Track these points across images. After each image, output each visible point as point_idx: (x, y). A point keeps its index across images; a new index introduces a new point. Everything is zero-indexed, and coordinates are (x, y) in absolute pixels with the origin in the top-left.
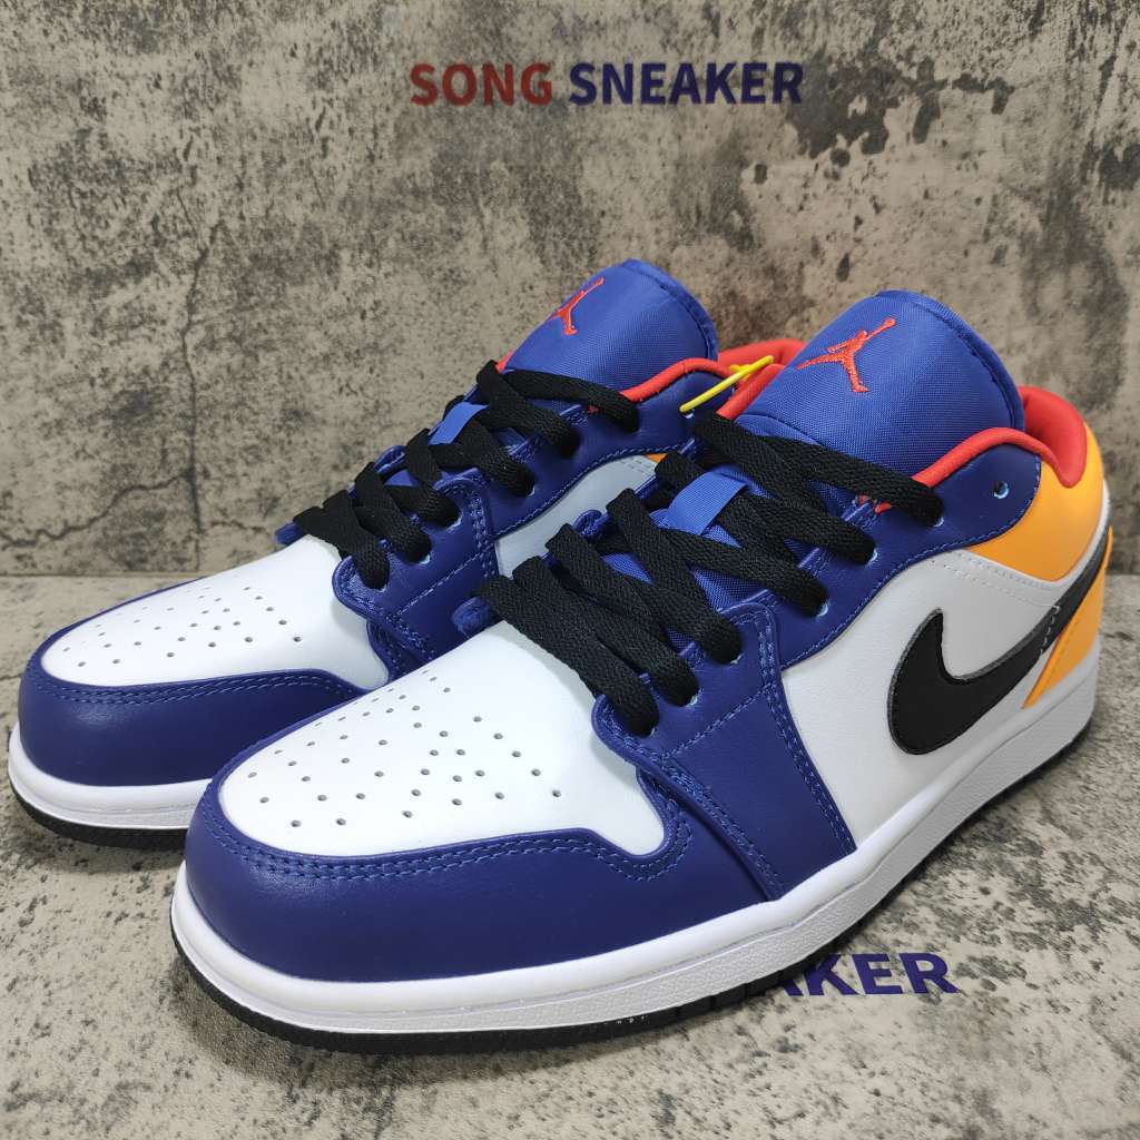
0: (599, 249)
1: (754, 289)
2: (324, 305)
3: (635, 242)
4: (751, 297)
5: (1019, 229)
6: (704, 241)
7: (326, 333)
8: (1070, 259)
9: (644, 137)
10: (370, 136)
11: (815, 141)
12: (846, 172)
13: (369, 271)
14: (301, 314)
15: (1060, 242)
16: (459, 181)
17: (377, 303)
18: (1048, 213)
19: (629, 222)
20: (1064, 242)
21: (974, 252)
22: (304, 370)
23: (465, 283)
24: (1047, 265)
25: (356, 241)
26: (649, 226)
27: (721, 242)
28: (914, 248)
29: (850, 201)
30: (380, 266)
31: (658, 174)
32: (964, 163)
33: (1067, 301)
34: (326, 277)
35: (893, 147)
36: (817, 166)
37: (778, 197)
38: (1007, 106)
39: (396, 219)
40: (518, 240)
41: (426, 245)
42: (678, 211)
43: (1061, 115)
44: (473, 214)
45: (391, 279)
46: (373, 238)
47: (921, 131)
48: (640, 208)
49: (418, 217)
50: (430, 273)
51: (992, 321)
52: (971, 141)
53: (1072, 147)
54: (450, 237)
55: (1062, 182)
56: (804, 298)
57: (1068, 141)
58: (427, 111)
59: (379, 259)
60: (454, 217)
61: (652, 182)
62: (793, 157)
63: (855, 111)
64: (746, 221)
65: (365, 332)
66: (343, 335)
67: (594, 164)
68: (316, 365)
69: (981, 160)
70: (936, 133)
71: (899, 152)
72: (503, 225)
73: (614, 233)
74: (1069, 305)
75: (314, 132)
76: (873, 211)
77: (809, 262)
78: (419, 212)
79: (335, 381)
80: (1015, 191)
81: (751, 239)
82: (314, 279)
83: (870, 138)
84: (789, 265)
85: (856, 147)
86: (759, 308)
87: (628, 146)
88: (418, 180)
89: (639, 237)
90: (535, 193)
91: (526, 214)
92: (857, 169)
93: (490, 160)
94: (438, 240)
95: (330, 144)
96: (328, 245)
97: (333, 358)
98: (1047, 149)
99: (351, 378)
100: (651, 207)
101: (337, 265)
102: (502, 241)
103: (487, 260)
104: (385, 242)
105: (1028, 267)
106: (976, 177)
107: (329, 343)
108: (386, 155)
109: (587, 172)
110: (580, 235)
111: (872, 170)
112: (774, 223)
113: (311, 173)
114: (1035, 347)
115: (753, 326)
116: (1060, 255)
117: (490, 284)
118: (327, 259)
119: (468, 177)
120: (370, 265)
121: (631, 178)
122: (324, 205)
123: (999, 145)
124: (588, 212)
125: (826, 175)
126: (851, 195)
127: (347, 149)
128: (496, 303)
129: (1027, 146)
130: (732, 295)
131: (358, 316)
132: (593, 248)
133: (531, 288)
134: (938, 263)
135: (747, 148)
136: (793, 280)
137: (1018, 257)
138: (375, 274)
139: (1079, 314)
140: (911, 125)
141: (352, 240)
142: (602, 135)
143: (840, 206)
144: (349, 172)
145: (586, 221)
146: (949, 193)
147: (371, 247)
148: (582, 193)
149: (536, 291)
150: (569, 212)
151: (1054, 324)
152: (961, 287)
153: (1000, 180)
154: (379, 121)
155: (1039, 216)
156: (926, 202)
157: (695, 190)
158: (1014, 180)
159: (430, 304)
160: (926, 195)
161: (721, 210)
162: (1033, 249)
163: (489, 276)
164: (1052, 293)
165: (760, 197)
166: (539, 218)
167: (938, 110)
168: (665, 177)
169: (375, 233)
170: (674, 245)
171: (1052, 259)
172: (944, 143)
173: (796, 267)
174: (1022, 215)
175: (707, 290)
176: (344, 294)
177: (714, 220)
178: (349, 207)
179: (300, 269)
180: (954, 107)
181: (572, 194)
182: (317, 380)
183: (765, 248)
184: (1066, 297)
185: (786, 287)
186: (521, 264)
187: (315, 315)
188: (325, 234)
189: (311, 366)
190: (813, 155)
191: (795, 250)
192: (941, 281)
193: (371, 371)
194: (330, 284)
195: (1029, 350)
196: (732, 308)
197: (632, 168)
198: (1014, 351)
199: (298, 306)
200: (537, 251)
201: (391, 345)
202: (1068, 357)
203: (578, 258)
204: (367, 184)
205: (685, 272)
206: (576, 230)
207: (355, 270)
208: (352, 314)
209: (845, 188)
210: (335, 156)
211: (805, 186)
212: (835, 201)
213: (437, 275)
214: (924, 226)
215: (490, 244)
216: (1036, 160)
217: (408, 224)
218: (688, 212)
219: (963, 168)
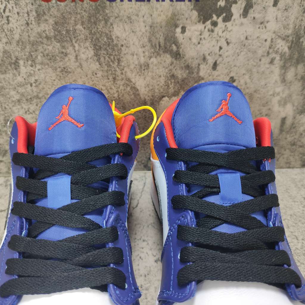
0: (121, 59)
1: (181, 74)
2: (16, 81)
3: (135, 56)
4: (180, 77)
5: (280, 51)
6: (162, 56)
7: (17, 92)
8: (298, 62)
9: (137, 15)
10: (26, 15)
11: (204, 17)
12: (216, 29)
13: (32, 68)
14: (7, 85)
15: (295, 56)
16: (64, 33)
17: (36, 80)
18: (291, 45)
19: (133, 49)
20: (296, 56)
21: (263, 59)
22: (11, 105)
23: (70, 72)
24: (289, 64)
25: (25, 57)
26: (141, 50)
27: (168, 56)
28: (241, 58)
29: (218, 41)
30: (36, 67)
31: (143, 30)
32: (261, 26)
33: (296, 77)
34: (15, 71)
35: (235, 20)
36: (205, 27)
37: (190, 39)
38: (279, 4)
39: (40, 48)
40: (90, 56)
41: (53, 58)
42: (152, 44)
43: (299, 7)
44: (71, 46)
45: (41, 71)
46: (32, 56)
47: (245, 13)
48: (137, 43)
49: (49, 47)
50: (56, 69)
51: (268, 85)
52: (264, 17)
53: (302, 20)
54: (62, 55)
55: (297, 34)
56: (200, 77)
57: (300, 18)
58: (49, 5)
59: (35, 64)
60: (63, 47)
61: (141, 33)
62: (196, 24)
63: (220, 5)
64: (178, 48)
65: (33, 91)
66: (24, 92)
67: (118, 26)
68: (15, 104)
69: (267, 25)
70: (252, 13)
71: (237, 22)
72: (83, 50)
73: (127, 53)
74: (296, 79)
75: (3, 14)
76: (226, 44)
77: (202, 64)
78: (49, 45)
79: (23, 110)
80: (279, 37)
81: (180, 55)
82: (10, 71)
83: (226, 16)
84: (194, 64)
85: (220, 20)
86: (183, 81)
87: (131, 19)
88: (47, 33)
89: (137, 55)
90: (95, 38)
91: (92, 46)
92: (221, 28)
93: (76, 25)
94: (58, 56)
95: (10, 18)
96: (14, 59)
97: (21, 101)
98: (292, 21)
99: (29, 108)
100: (141, 43)
101: (19, 66)
102: (83, 56)
103: (77, 64)
104: (37, 57)
105: (283, 65)
106: (266, 31)
107: (19, 95)
108: (33, 23)
109: (115, 29)
110: (114, 54)
111: (226, 29)
112: (189, 49)
113: (4, 30)
114: (283, 94)
115: (181, 88)
116: (294, 61)
117: (80, 73)
118: (15, 64)
119: (68, 31)
120: (32, 66)
121: (133, 32)
122: (11, 43)
123: (275, 19)
124: (117, 45)
125: (209, 30)
126: (218, 38)
127: (17, 20)
128: (83, 80)
129: (285, 20)
130: (173, 76)
131: (29, 85)
132: (119, 59)
133: (96, 74)
134: (250, 64)
135: (178, 20)
136: (196, 70)
137: (279, 61)
138: (34, 70)
139: (299, 82)
140: (242, 11)
141: (24, 57)
142: (121, 14)
143: (214, 42)
144: (19, 30)
145: (116, 48)
146: (255, 37)
147: (31, 59)
148: (114, 37)
149: (98, 75)
150: (109, 45)
151: (291, 85)
152: (258, 72)
153: (274, 33)
154: (29, 9)
155: (288, 46)
156: (246, 40)
157: (158, 36)
158: (280, 33)
159: (57, 80)
160: (246, 38)
161: (168, 44)
162: (285, 58)
163: (79, 70)
164: (290, 75)
165: (183, 39)
166: (97, 47)
167: (252, 5)
168: (146, 31)
169: (32, 53)
170: (150, 57)
171: (292, 62)
172: (254, 18)
173: (197, 65)
174: (282, 46)
175: (163, 74)
176: (23, 77)
177: (166, 48)
178: (21, 43)
179: (4, 68)
180: (258, 4)
181: (110, 38)
182: (17, 109)
183: (186, 58)
184: (295, 76)
185: (193, 73)
186: (91, 65)
187: (12, 85)
188: (12, 54)
189: (13, 104)
190: (204, 23)
191: (197, 59)
192: (251, 70)
193: (37, 105)
194: (17, 73)
195: (281, 94)
196: (173, 81)
197: (133, 28)
198: (275, 95)
199: (5, 82)
200: (97, 60)
201: (44, 96)
202: (294, 97)
203: (113, 63)
204: (27, 34)
205: (155, 68)
206: (112, 52)
207: (26, 68)
208: (27, 84)
209: (216, 36)
210: (13, 23)
211: (201, 35)
212: (212, 40)
213: (59, 70)
214: (245, 50)
215: (79, 58)
216: (288, 25)
217: (45, 50)
218: (155, 45)
219: (261, 28)
